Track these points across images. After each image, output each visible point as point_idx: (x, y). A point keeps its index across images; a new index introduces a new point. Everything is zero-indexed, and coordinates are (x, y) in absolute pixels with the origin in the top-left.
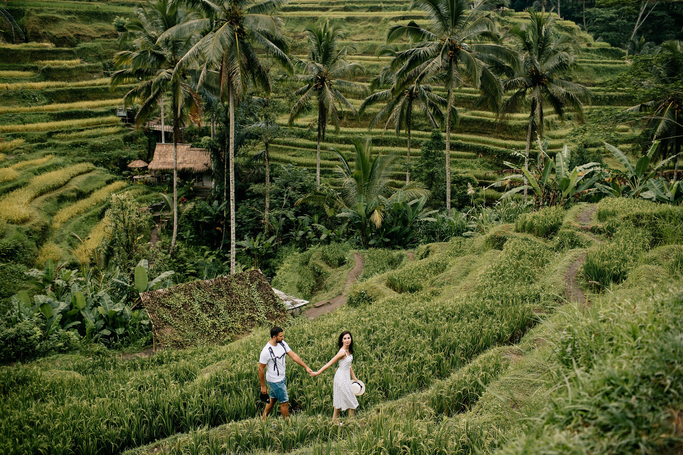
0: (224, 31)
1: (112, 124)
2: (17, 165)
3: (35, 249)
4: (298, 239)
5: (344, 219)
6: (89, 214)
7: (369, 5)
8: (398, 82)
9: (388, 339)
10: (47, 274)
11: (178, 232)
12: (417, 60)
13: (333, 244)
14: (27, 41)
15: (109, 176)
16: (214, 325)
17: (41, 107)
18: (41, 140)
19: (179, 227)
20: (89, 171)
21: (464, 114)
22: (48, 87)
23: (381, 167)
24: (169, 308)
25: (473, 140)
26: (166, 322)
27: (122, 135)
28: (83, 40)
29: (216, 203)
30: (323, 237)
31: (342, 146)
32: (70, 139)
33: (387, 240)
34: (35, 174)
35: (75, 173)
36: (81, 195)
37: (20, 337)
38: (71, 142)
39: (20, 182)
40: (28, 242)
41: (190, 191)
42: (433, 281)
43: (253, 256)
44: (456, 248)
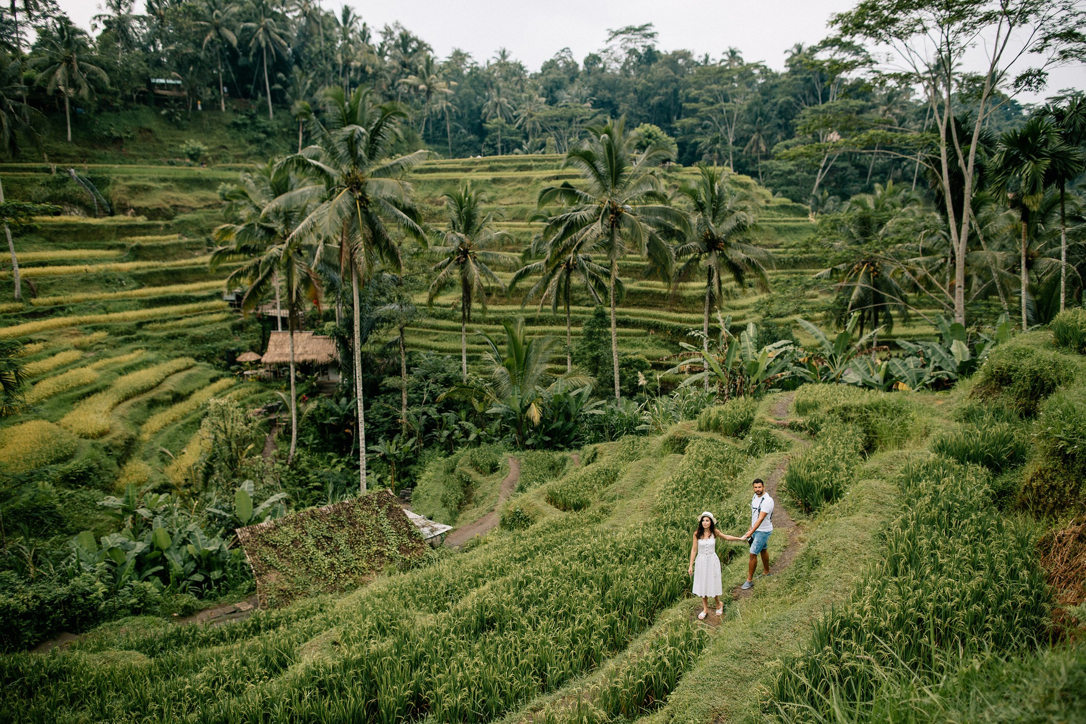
0: (342, 198)
1: (218, 310)
2: (97, 364)
3: (116, 469)
4: (442, 440)
5: (496, 415)
6: (187, 420)
7: (518, 164)
8: (552, 252)
9: (545, 595)
10: (127, 502)
11: (298, 437)
12: (573, 226)
13: (484, 446)
14: (112, 214)
15: (214, 373)
16: (332, 565)
17: (129, 293)
18: (129, 332)
19: (300, 431)
20: (188, 368)
21: (631, 285)
22: (138, 269)
23: (537, 351)
24: (275, 546)
25: (643, 315)
26: (270, 566)
27: (230, 323)
28: (182, 212)
29: (343, 400)
30: (472, 437)
31: (491, 327)
32: (165, 329)
33: (548, 439)
34: (121, 374)
35: (171, 370)
36: (178, 398)
37: (75, 597)
38: (165, 333)
39: (99, 385)
40: (105, 460)
41: (313, 387)
42: (602, 495)
43: (389, 463)
44: (628, 451)
